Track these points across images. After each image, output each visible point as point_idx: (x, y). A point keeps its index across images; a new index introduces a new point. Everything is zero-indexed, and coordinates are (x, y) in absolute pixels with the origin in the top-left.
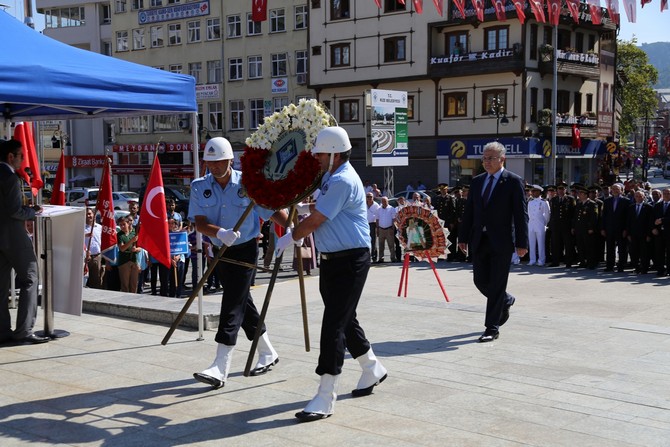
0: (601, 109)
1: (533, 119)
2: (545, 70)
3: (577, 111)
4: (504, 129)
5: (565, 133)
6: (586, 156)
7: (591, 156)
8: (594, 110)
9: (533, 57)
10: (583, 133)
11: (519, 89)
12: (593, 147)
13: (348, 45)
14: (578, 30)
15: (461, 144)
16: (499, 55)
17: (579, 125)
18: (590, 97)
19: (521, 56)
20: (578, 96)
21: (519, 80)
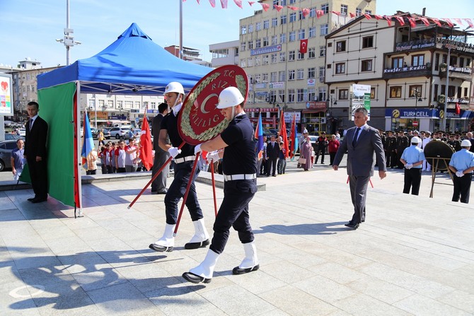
0: (472, 95)
1: (435, 100)
2: (442, 76)
3: (459, 96)
4: (420, 104)
5: (452, 107)
6: (462, 118)
7: (465, 118)
8: (468, 96)
9: (436, 69)
10: (460, 107)
11: (428, 85)
12: (466, 114)
13: (344, 63)
14: (462, 56)
15: (397, 111)
16: (418, 68)
17: (459, 103)
18: (466, 89)
19: (430, 69)
20: (460, 89)
21: (429, 80)
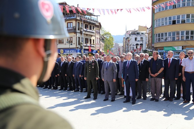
0: (96, 43)
1: (79, 44)
2: (81, 33)
3: (91, 43)
4: (71, 47)
5: (87, 48)
8: (94, 43)
9: (79, 29)
10: (92, 48)
11: (75, 37)
12: (94, 51)
14: (90, 25)
16: (70, 29)
17: (90, 46)
18: (94, 40)
19: (75, 29)
20: (91, 40)
21: (75, 35)
